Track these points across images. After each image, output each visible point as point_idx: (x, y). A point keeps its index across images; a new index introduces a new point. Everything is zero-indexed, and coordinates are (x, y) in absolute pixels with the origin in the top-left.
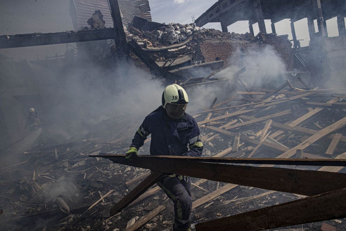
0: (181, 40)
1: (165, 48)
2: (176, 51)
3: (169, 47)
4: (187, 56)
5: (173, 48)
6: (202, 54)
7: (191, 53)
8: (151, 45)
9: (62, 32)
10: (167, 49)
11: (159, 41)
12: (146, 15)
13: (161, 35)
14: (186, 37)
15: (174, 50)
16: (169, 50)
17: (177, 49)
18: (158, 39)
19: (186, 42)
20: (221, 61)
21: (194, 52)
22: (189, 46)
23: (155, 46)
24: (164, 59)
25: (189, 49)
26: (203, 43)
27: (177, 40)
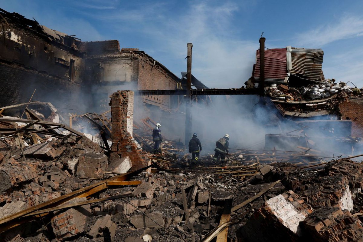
0: (323, 97)
1: (304, 102)
2: (313, 106)
3: (308, 102)
4: (325, 111)
5: (312, 103)
6: (339, 111)
7: (329, 109)
8: (293, 99)
9: (228, 88)
10: (305, 104)
11: (302, 96)
12: (317, 66)
13: (306, 91)
14: (330, 95)
15: (312, 105)
16: (307, 105)
17: (316, 104)
18: (302, 94)
19: (327, 99)
20: (350, 121)
21: (332, 109)
22: (330, 102)
23: (295, 100)
24: (302, 111)
25: (329, 105)
26: (343, 102)
27: (319, 97)
